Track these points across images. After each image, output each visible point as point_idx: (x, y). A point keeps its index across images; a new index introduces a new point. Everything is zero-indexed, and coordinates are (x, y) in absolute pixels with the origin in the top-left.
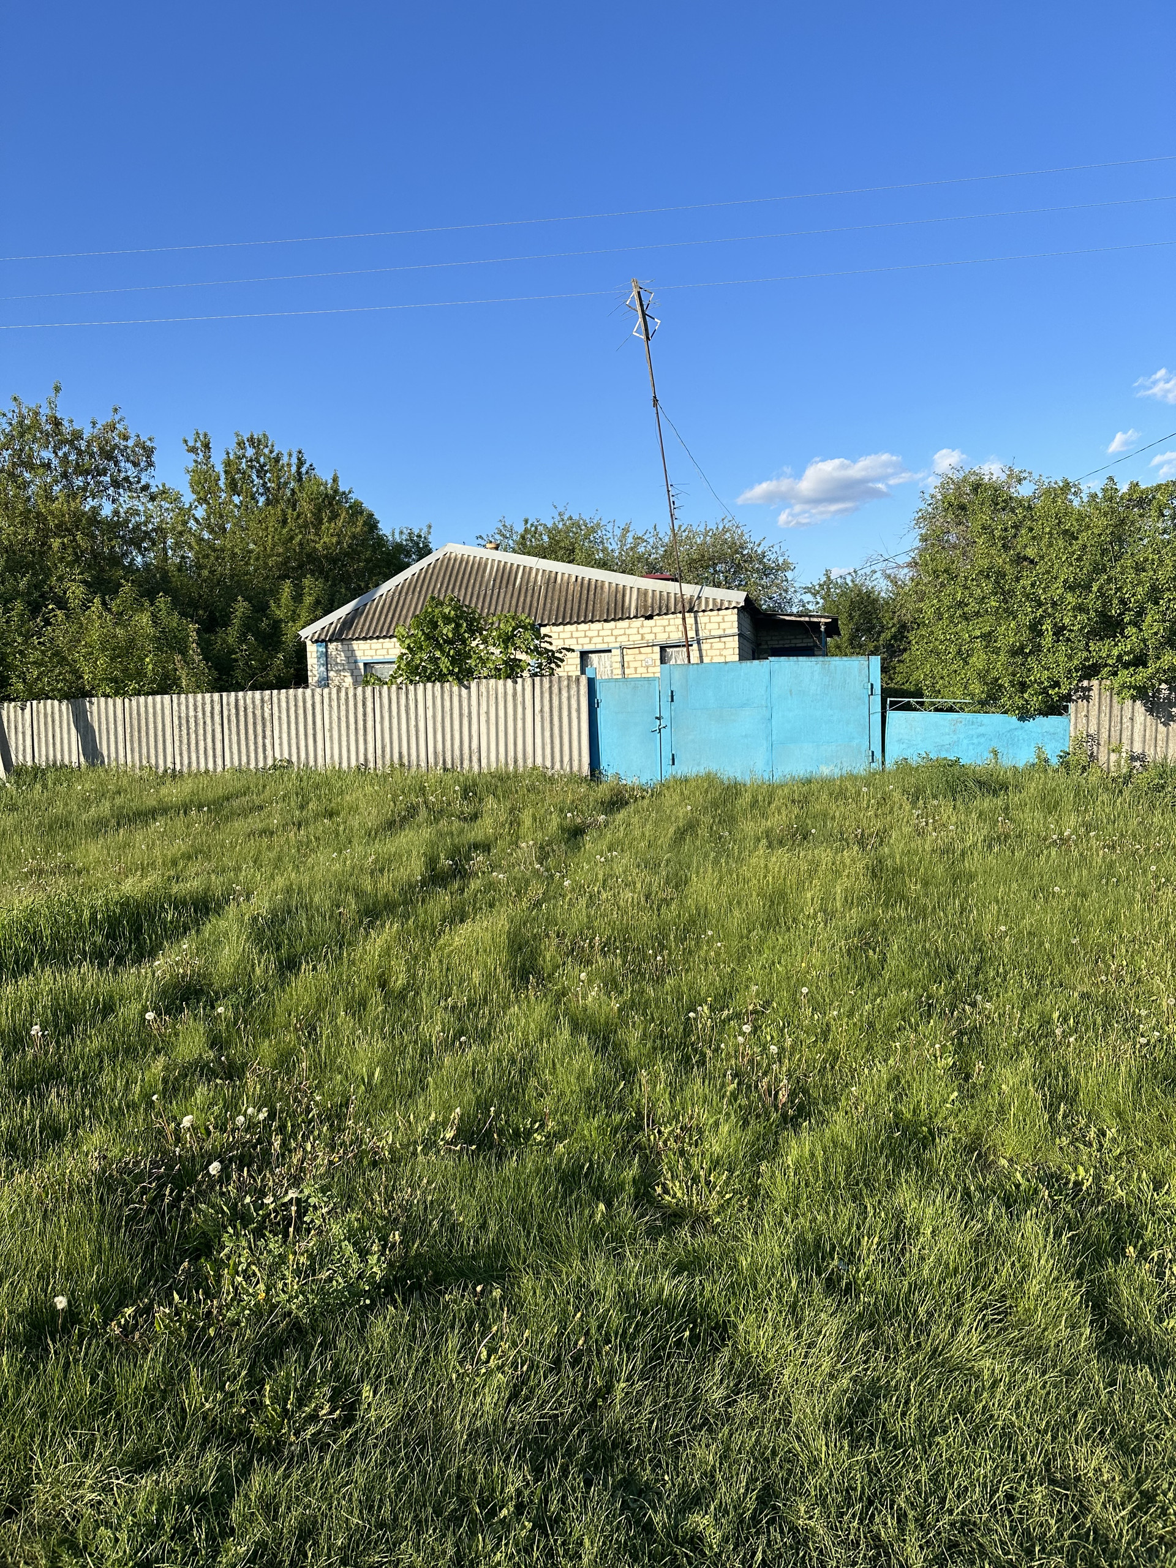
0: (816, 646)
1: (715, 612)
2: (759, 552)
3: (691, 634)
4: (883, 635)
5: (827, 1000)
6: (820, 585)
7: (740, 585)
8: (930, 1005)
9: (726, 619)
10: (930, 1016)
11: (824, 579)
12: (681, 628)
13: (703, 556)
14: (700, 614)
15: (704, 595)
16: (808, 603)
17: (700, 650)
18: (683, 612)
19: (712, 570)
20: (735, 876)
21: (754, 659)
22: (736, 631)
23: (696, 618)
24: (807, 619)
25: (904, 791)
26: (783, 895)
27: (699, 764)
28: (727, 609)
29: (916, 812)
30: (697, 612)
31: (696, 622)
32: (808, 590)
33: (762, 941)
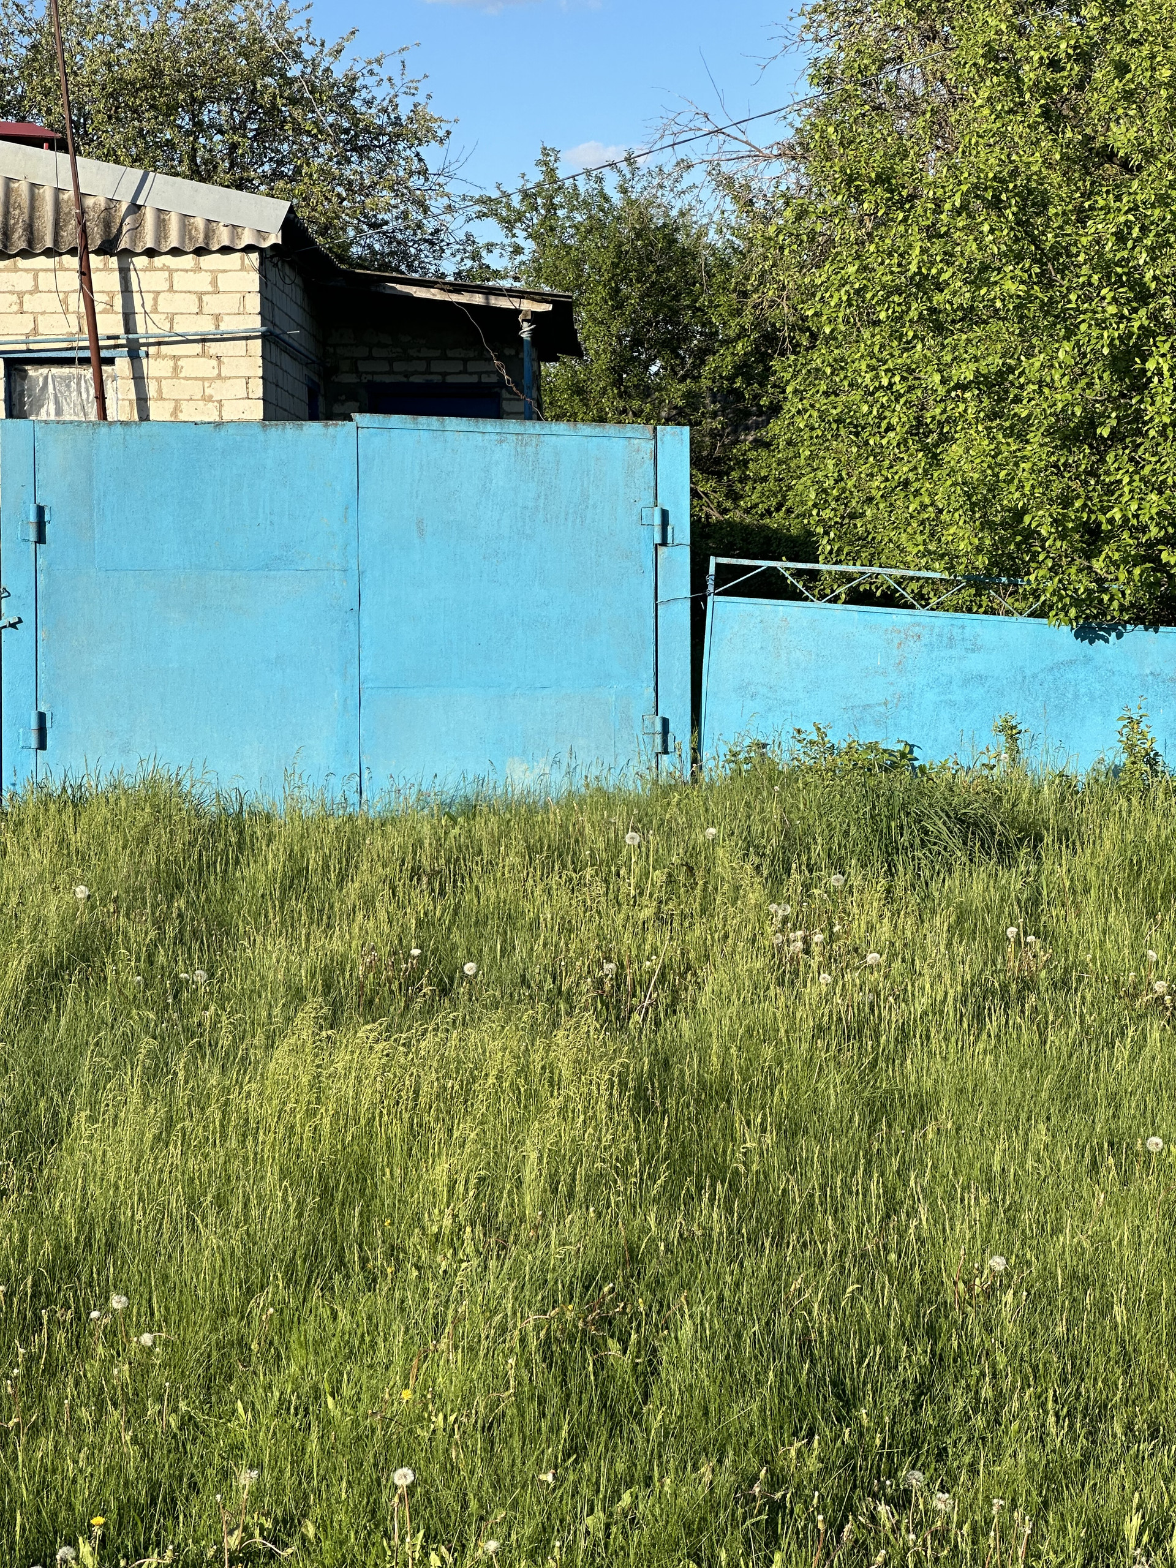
0: (501, 383)
1: (188, 260)
2: (338, 74)
3: (110, 324)
4: (711, 362)
5: (473, 1505)
6: (526, 195)
7: (277, 175)
9: (223, 283)
11: (536, 176)
12: (76, 302)
13: (158, 73)
14: (140, 262)
15: (151, 202)
16: (490, 247)
17: (139, 379)
18: (81, 252)
19: (185, 121)
20: (214, 1111)
21: (313, 417)
22: (255, 323)
23: (124, 273)
24: (478, 299)
25: (751, 847)
26: (364, 1170)
27: (125, 749)
28: (225, 250)
29: (780, 910)
30: (128, 253)
31: (126, 288)
32: (489, 207)
33: (285, 1323)
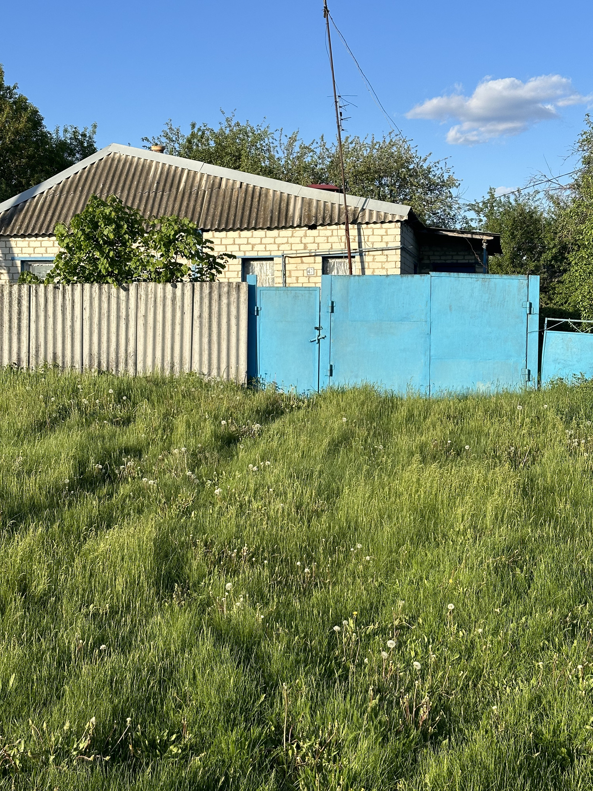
0: (477, 263)
1: (379, 225)
2: (425, 167)
3: (354, 246)
4: (544, 256)
5: (473, 617)
6: (484, 203)
7: (405, 199)
8: (574, 626)
9: (389, 232)
10: (574, 636)
11: (488, 197)
12: (344, 239)
13: (369, 169)
14: (364, 226)
15: (368, 207)
16: (472, 220)
17: (362, 262)
18: (346, 223)
19: (377, 183)
20: (387, 489)
21: (415, 273)
22: (399, 244)
23: (359, 230)
24: (469, 236)
25: (559, 411)
26: (434, 510)
27: (356, 377)
28: (390, 222)
29: (569, 432)
30: (360, 224)
31: (359, 235)
32: (472, 207)
33: (411, 556)
